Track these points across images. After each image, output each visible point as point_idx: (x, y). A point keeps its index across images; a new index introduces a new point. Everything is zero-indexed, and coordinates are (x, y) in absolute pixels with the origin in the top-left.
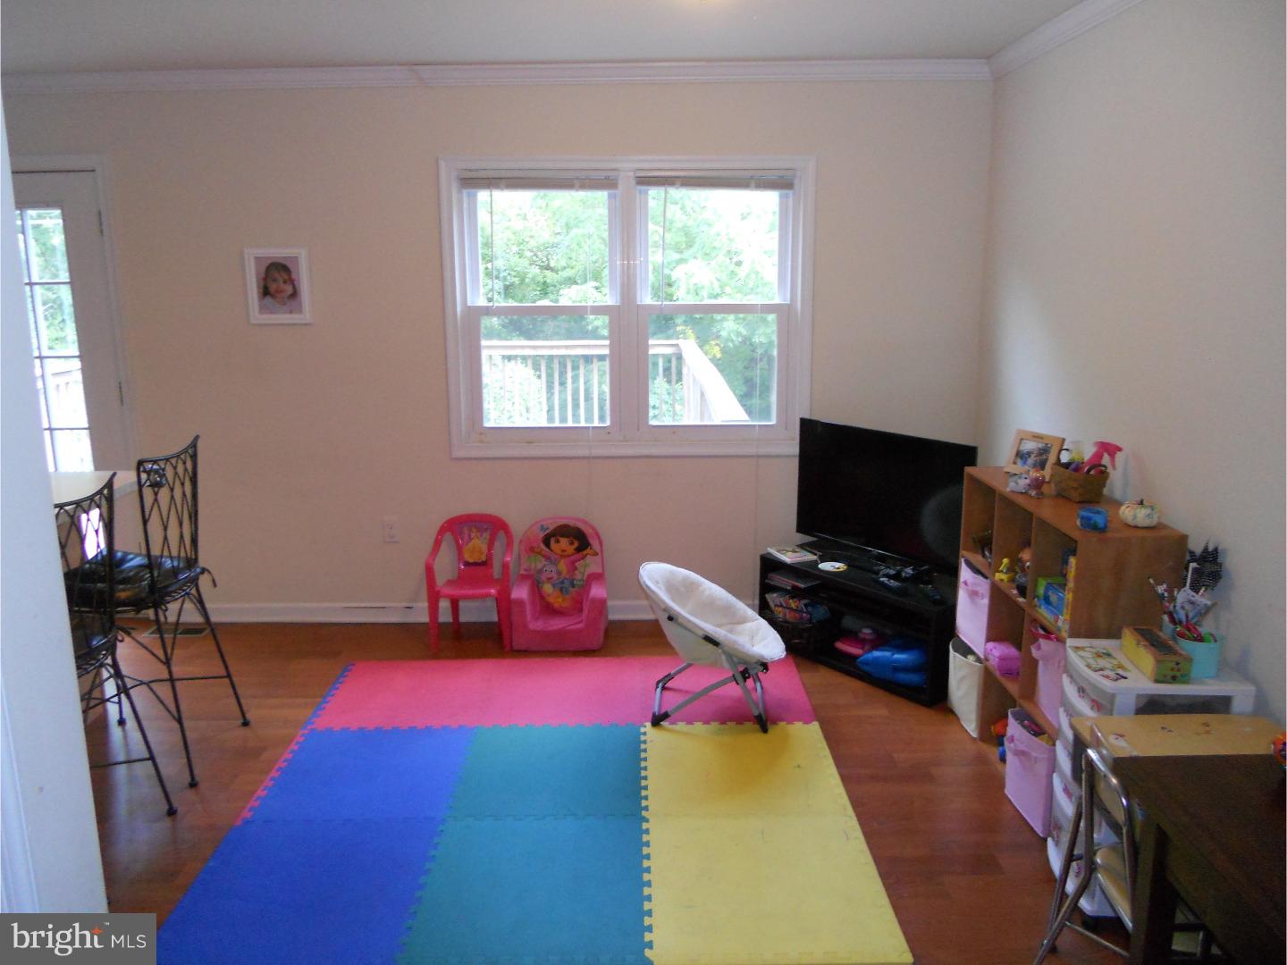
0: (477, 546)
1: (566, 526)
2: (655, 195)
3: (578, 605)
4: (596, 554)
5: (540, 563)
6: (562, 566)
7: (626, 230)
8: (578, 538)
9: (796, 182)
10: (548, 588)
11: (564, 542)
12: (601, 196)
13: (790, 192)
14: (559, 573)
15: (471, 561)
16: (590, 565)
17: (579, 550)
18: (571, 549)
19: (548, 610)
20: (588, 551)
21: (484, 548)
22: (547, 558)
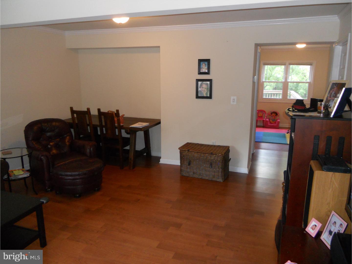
0: (261, 114)
1: (274, 112)
2: (291, 66)
3: (275, 123)
4: (278, 116)
5: (270, 117)
6: (273, 117)
7: (287, 72)
8: (276, 114)
9: (313, 64)
10: (271, 120)
11: (274, 114)
12: (283, 67)
13: (312, 66)
14: (273, 118)
15: (260, 116)
16: (277, 117)
17: (276, 115)
18: (275, 115)
19: (271, 123)
20: (277, 115)
21: (262, 114)
22: (271, 116)
